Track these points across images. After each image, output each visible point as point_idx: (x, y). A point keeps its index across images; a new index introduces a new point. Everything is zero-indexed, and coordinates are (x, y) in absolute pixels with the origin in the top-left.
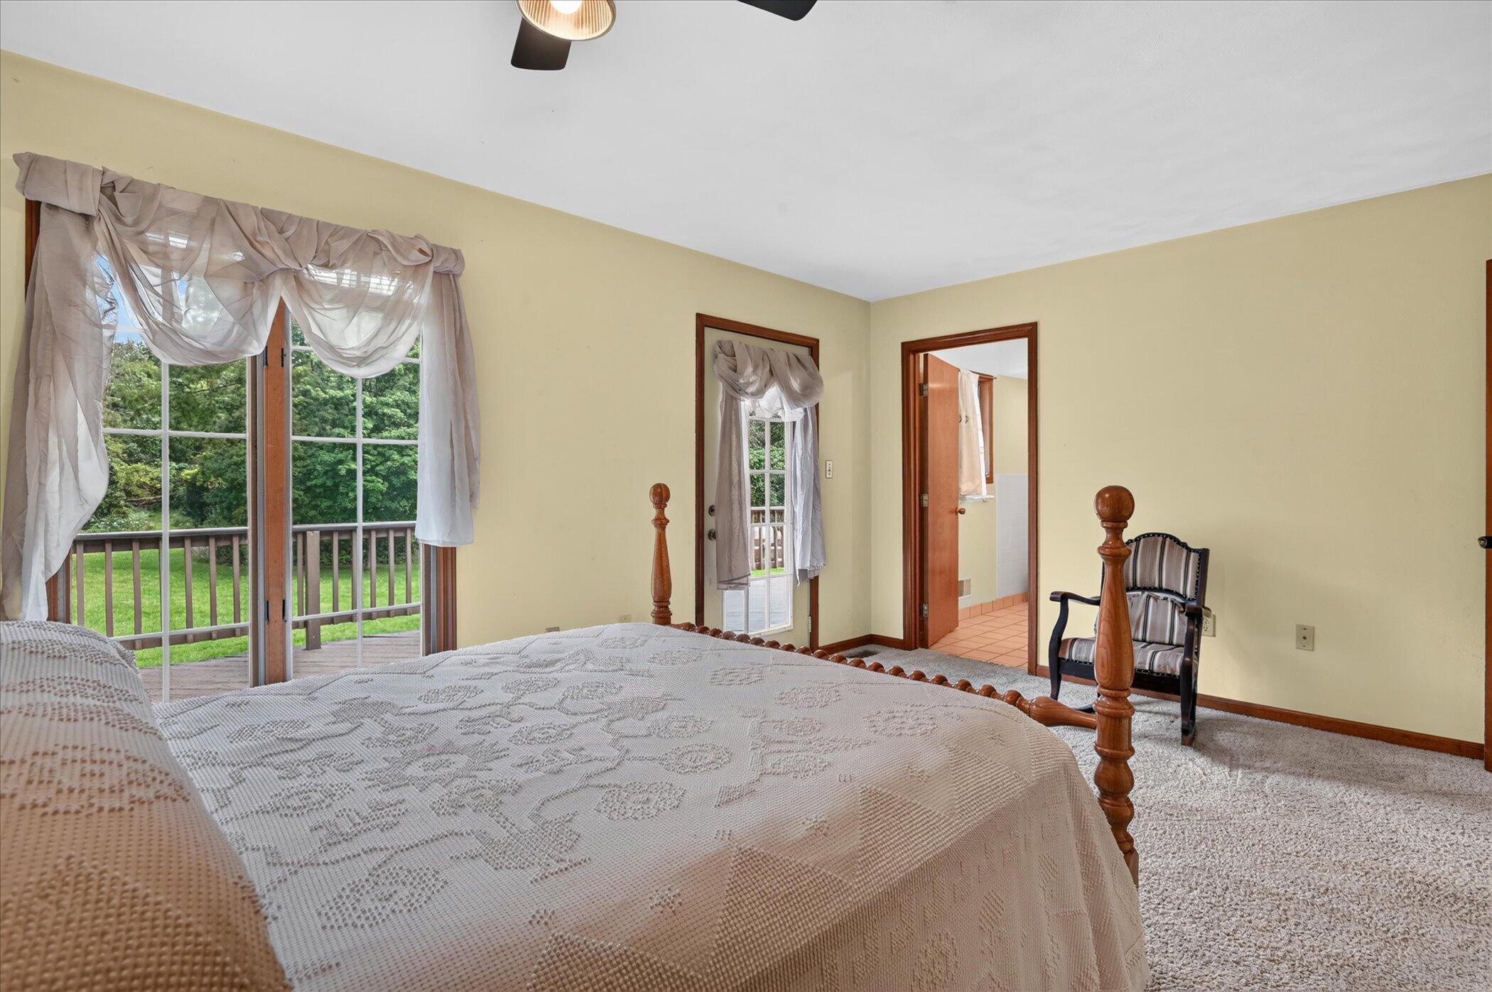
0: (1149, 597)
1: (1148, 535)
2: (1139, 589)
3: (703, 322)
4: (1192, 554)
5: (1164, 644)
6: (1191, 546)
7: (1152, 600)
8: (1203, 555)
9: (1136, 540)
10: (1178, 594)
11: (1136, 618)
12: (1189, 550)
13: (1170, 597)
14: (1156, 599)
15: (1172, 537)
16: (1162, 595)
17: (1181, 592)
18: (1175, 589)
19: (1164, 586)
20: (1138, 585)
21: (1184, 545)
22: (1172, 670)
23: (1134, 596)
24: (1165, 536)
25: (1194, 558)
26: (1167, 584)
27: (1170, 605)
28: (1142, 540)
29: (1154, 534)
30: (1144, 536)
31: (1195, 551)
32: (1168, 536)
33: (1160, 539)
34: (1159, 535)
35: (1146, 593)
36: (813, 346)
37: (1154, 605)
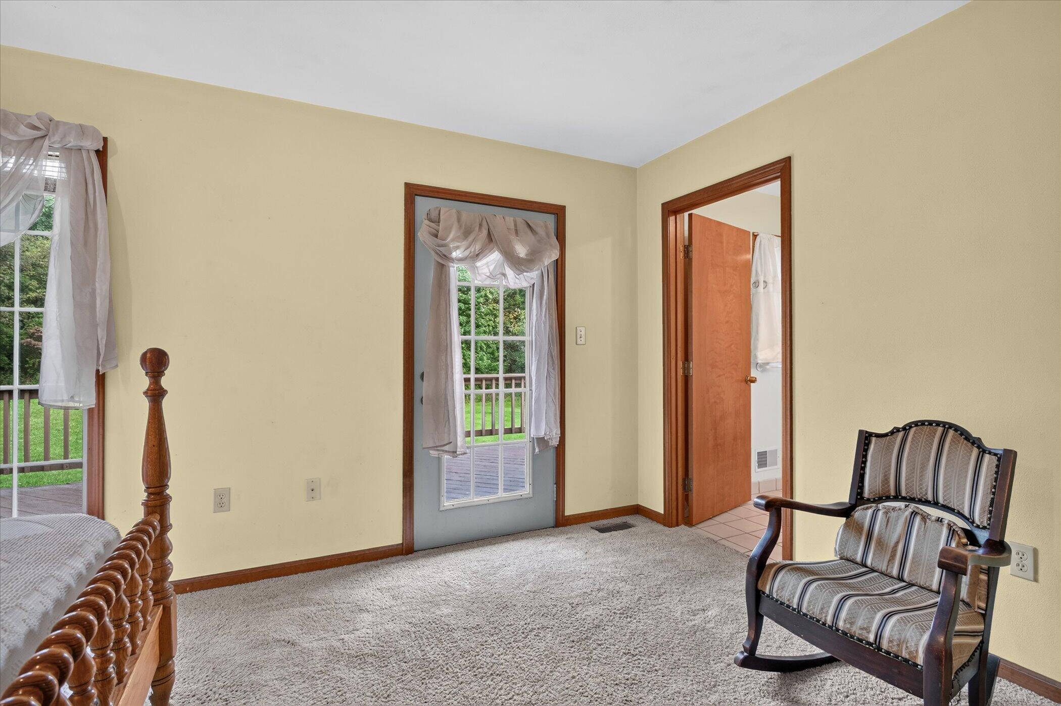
0: (914, 514)
1: (923, 423)
2: (904, 499)
3: (413, 192)
4: (987, 457)
6: (987, 444)
7: (918, 520)
8: (1007, 460)
9: (904, 428)
10: (960, 515)
11: (892, 544)
12: (983, 450)
13: (947, 517)
14: (925, 518)
15: (957, 429)
16: (934, 512)
17: (967, 514)
18: (954, 505)
19: (941, 501)
20: (904, 494)
21: (976, 443)
22: (910, 653)
23: (894, 509)
24: (948, 426)
25: (991, 464)
26: (944, 496)
27: (945, 531)
28: (913, 430)
29: (930, 423)
30: (916, 424)
31: (993, 452)
32: (951, 426)
33: (940, 429)
34: (938, 423)
35: (913, 506)
36: (558, 212)
37: (919, 528)
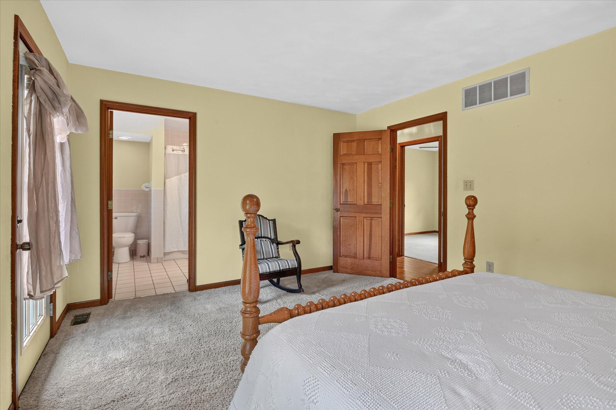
4: (270, 222)
5: (271, 258)
6: (269, 218)
8: (274, 221)
12: (269, 220)
13: (267, 239)
14: (264, 241)
15: (261, 216)
16: (265, 239)
17: (270, 237)
18: (267, 236)
21: (266, 218)
25: (272, 223)
26: (264, 234)
31: (271, 220)
